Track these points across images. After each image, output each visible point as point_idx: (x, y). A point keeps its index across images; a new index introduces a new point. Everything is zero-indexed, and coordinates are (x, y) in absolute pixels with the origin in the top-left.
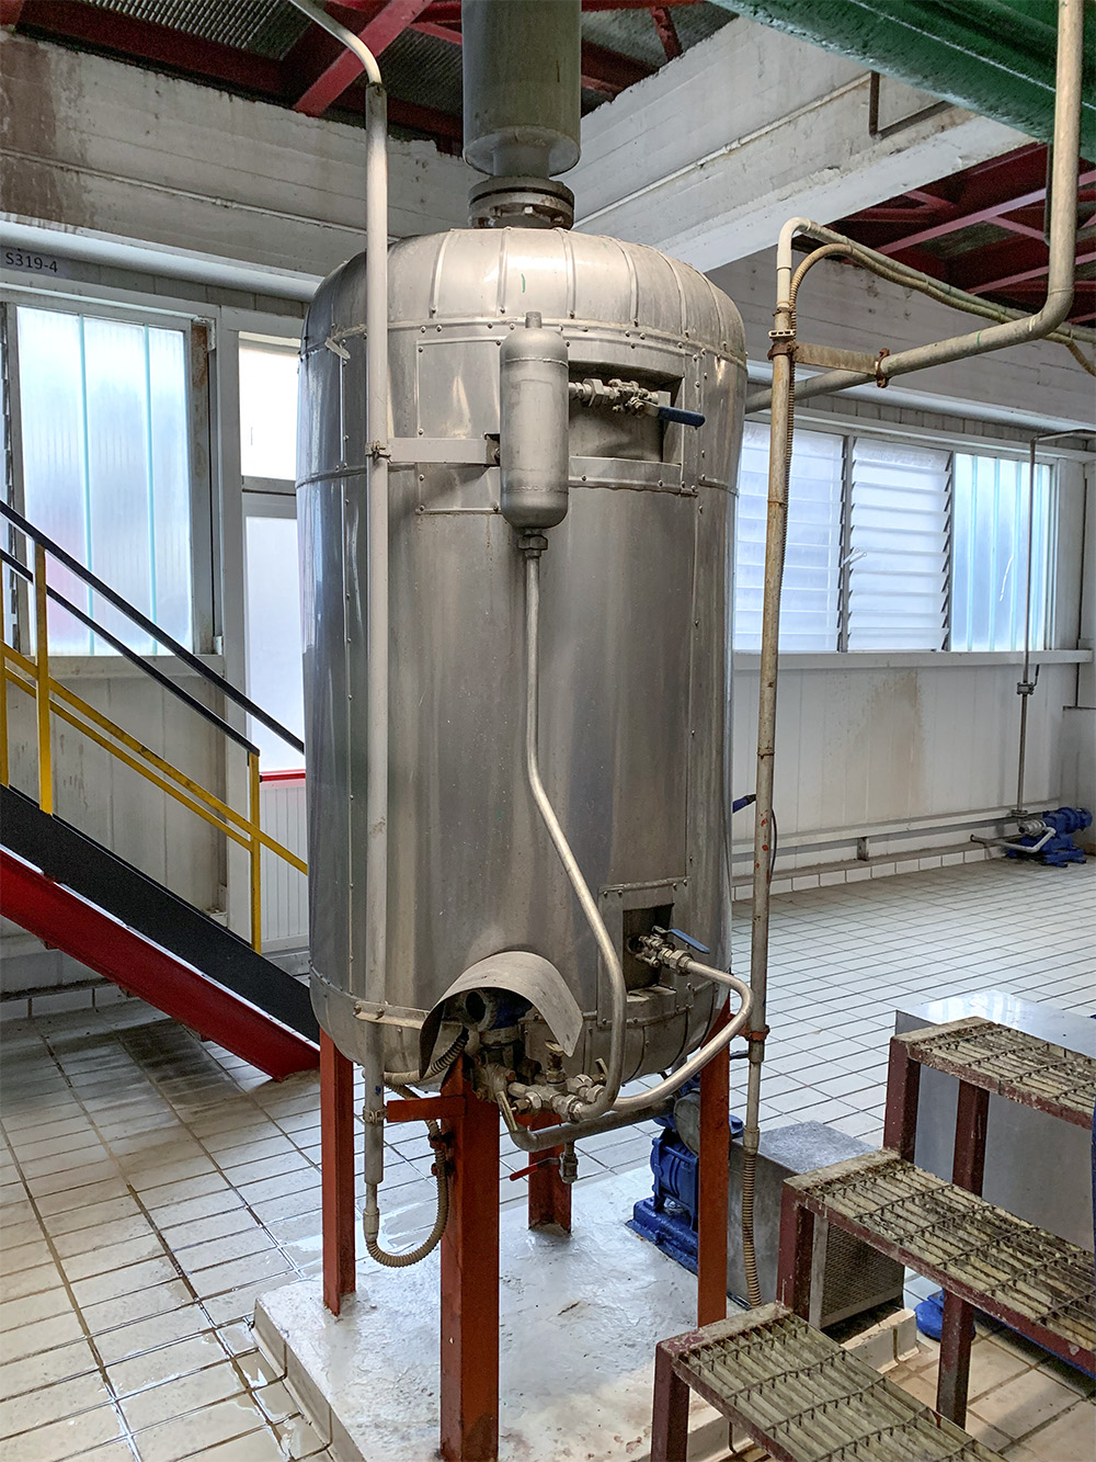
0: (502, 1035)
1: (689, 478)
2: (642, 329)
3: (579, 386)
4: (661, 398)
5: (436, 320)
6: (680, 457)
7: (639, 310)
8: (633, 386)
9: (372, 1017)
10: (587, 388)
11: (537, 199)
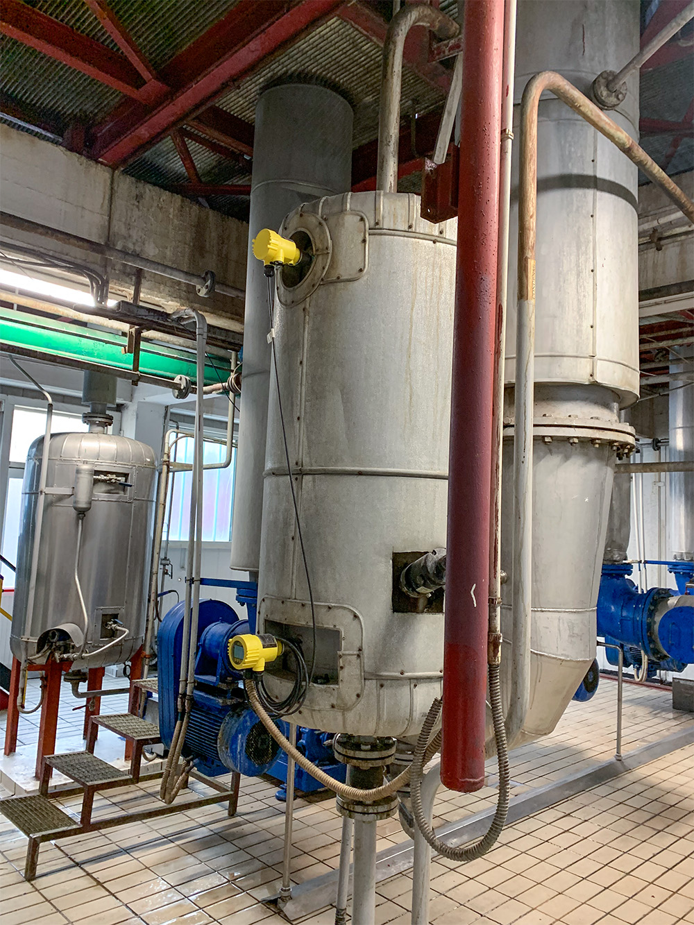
0: (61, 643)
1: (130, 499)
2: (118, 462)
3: (97, 477)
4: (122, 479)
5: (62, 458)
6: (128, 495)
7: (117, 457)
8: (114, 477)
9: (26, 640)
10: (100, 477)
11: (100, 420)
